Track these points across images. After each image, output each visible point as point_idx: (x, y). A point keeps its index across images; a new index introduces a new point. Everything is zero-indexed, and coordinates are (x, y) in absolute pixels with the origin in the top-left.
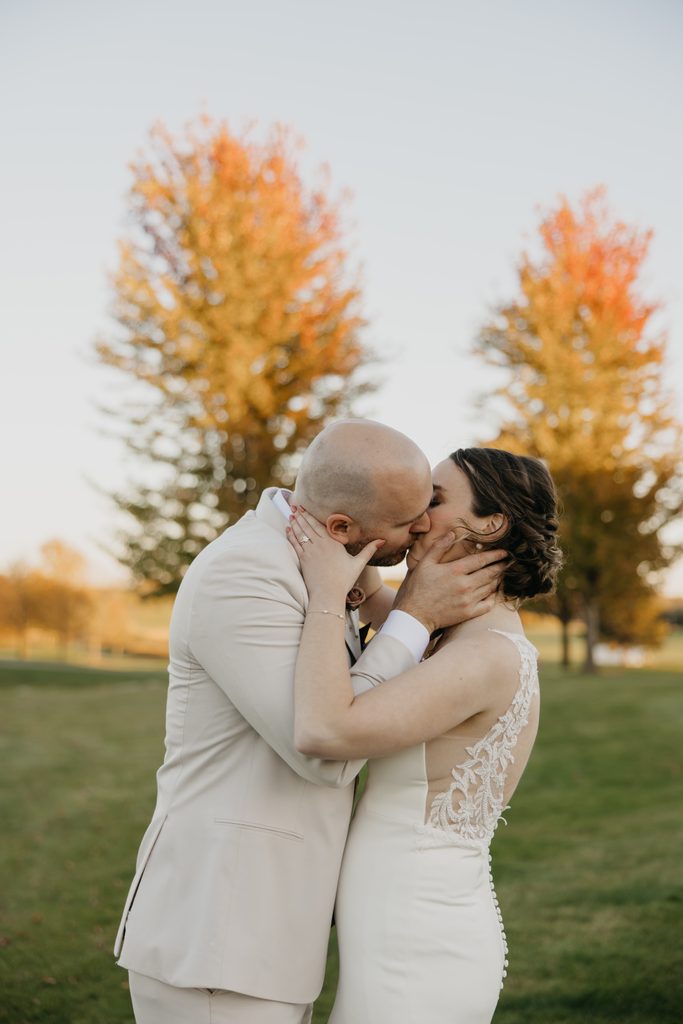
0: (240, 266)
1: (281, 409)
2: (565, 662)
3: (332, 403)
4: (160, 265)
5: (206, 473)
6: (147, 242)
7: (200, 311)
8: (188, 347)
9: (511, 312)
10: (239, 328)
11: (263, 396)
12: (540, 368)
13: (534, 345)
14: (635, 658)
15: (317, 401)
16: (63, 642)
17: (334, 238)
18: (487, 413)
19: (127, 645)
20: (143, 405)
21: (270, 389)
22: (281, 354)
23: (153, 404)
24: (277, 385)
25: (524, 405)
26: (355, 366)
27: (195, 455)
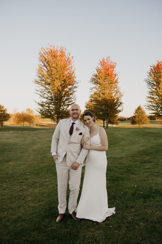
1: (63, 90)
2: (104, 126)
3: (70, 89)
4: (45, 68)
5: (52, 100)
6: (43, 65)
8: (49, 81)
9: (96, 76)
10: (56, 78)
11: (60, 88)
12: (100, 84)
13: (99, 81)
14: (114, 126)
15: (68, 89)
16: (30, 124)
17: (71, 64)
18: (93, 91)
19: (39, 124)
20: (42, 89)
21: (61, 87)
22: (63, 82)
23: (44, 89)
24: (62, 87)
25: (98, 89)
26: (74, 84)
27: (50, 97)
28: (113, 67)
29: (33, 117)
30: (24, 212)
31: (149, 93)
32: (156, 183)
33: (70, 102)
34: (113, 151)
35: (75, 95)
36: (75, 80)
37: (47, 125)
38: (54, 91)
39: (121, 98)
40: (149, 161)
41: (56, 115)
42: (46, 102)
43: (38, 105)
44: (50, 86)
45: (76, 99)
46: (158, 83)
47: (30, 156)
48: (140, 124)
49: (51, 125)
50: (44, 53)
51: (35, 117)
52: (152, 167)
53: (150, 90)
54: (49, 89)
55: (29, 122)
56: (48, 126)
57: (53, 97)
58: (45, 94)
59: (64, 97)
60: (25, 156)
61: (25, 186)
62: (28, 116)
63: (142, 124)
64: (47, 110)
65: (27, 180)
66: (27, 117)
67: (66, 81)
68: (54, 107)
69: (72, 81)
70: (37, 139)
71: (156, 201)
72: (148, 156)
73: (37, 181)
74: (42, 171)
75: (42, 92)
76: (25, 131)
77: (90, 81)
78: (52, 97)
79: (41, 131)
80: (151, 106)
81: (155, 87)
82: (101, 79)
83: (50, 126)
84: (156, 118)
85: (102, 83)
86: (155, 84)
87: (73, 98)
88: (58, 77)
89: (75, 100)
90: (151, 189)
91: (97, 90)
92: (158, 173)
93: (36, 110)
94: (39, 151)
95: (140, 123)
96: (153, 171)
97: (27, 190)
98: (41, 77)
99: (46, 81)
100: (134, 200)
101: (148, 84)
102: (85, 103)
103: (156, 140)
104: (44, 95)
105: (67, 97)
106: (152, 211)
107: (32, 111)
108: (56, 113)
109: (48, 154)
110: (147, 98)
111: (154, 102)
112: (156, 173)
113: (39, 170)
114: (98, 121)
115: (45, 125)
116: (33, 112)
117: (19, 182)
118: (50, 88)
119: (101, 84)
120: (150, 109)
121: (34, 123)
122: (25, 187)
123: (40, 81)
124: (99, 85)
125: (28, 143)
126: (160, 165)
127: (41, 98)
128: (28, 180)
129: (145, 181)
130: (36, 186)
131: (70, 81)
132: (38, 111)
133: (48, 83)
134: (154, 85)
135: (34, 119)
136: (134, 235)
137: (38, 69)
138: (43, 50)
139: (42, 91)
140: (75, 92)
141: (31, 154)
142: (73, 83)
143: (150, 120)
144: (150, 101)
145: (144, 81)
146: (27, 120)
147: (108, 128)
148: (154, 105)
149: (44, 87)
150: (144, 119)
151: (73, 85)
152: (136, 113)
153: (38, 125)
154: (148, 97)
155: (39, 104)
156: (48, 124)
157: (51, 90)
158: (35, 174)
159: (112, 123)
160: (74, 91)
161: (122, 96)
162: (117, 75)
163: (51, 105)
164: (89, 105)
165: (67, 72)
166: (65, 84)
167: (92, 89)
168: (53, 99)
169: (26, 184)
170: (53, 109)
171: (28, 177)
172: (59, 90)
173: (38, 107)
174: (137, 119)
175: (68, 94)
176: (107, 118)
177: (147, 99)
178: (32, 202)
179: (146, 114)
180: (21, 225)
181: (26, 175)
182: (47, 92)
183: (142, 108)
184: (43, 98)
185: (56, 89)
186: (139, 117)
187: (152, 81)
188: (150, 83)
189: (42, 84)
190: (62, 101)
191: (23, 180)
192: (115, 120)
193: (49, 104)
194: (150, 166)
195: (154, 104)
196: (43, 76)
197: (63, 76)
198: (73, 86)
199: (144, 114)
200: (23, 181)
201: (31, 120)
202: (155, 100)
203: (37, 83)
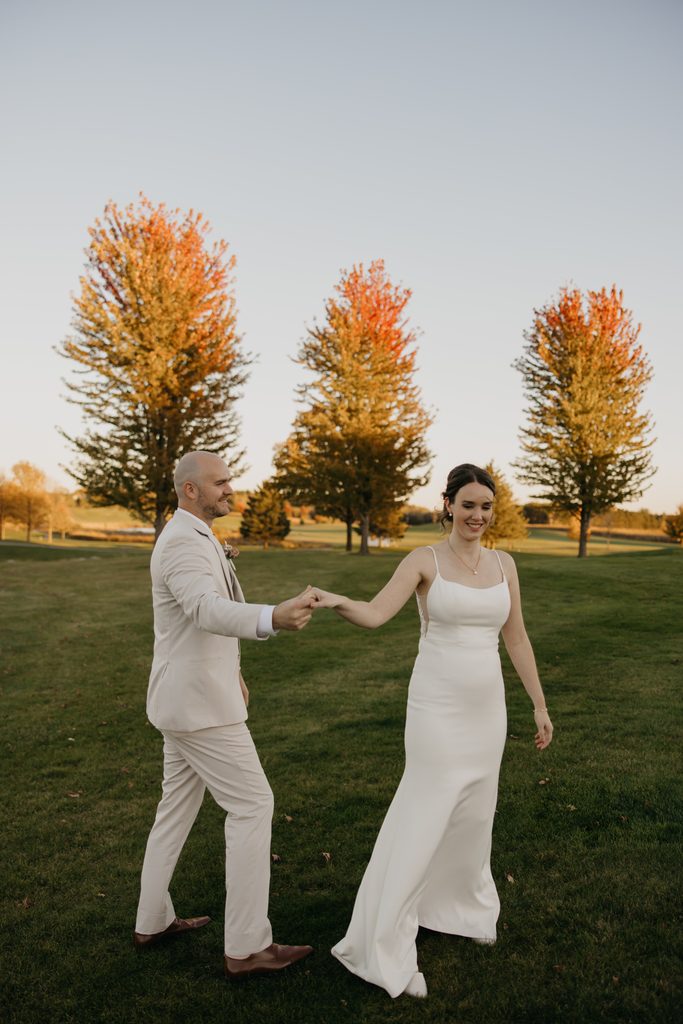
0: (160, 300)
1: (185, 391)
2: (349, 546)
3: (214, 388)
4: (109, 296)
5: (136, 429)
6: (103, 282)
7: (134, 327)
8: (126, 349)
9: (323, 337)
10: (159, 340)
11: (174, 382)
12: (340, 372)
13: (336, 358)
15: (207, 387)
16: (29, 530)
17: (221, 287)
18: (307, 397)
19: (69, 530)
20: (96, 384)
21: (178, 378)
22: (184, 357)
23: (102, 385)
24: (182, 376)
25: (330, 393)
26: (230, 366)
27: (129, 417)
29: (40, 502)
30: (103, 895)
31: (530, 416)
32: (616, 771)
33: (212, 440)
34: (408, 647)
35: (234, 415)
36: (238, 351)
37: (103, 536)
38: (147, 394)
39: (423, 430)
40: (564, 684)
41: (153, 495)
42: (112, 436)
43: (77, 449)
44: (129, 370)
45: (239, 427)
46: (567, 375)
47: (59, 664)
48: (491, 537)
49: (121, 537)
50: (113, 230)
51: (49, 501)
52: (584, 709)
53: (533, 405)
54: (125, 384)
55: (23, 521)
56: (105, 540)
57: (144, 417)
58: (106, 403)
59: (191, 418)
60: (34, 665)
61: (74, 788)
62: (21, 494)
63: (496, 538)
64: (116, 470)
65: (76, 766)
66: (14, 499)
67: (200, 350)
68: (143, 458)
69: (225, 354)
70: (72, 594)
71: (636, 838)
72: (556, 665)
73: (123, 769)
74: (131, 729)
75: (96, 396)
76: (11, 561)
77: (297, 359)
78: (139, 417)
79: (82, 559)
80: (537, 465)
81: (554, 393)
82: (343, 349)
83: (116, 540)
84: (550, 515)
85: (348, 369)
86: (554, 379)
87: (228, 427)
88: (166, 333)
89: (233, 433)
90: (603, 791)
91: (326, 396)
92: (614, 730)
93: (67, 470)
94: (92, 645)
95: (491, 533)
96: (591, 723)
97: (86, 807)
98: (93, 333)
99: (114, 349)
100: (549, 836)
101: (528, 379)
102: (274, 449)
103: (569, 602)
104: (103, 408)
105: (199, 420)
106: (631, 877)
107: (38, 476)
108: (153, 486)
109: (137, 657)
110: (524, 437)
111: (549, 452)
112: (607, 730)
113: (118, 726)
114: (317, 522)
115: (94, 535)
116: (44, 477)
117: (43, 776)
118: (129, 381)
119: (343, 370)
120: (534, 478)
121: (46, 524)
122: (78, 795)
123: (88, 350)
124: (334, 376)
125: (35, 610)
126: (610, 700)
127: (88, 419)
128: (79, 765)
129: (571, 761)
130: (125, 790)
131: (214, 355)
132: (74, 476)
133: (122, 358)
134: (551, 386)
135: (46, 507)
136: (585, 967)
137: (78, 294)
138: (110, 215)
139: (96, 392)
140: (234, 399)
141: (62, 657)
142: (229, 362)
143: (530, 522)
144: (535, 445)
145: (512, 366)
146: (15, 512)
147: (367, 551)
148: (551, 462)
149: (104, 373)
150: (507, 518)
151: (228, 369)
153: (64, 536)
154: (526, 432)
155: (80, 445)
156: (108, 533)
157: (135, 387)
158: (103, 741)
159: (377, 531)
160: (231, 394)
161: (429, 423)
163: (132, 453)
164: (289, 456)
165: (205, 317)
166: (194, 365)
167: (304, 389)
168: (143, 425)
169: (77, 784)
170: (140, 467)
171: (77, 753)
172: (166, 390)
173: (77, 458)
175: (206, 408)
176: (363, 510)
177: (523, 439)
178: (125, 855)
179: (512, 499)
180: (109, 951)
181: (67, 746)
182: (115, 395)
183: (499, 475)
184: (98, 420)
185: (156, 383)
187: (541, 369)
188: (532, 377)
189: (98, 363)
190: (181, 435)
191: (59, 765)
192: (390, 519)
193: (125, 448)
194: (574, 704)
195: (549, 459)
196: (101, 326)
197: (188, 332)
198: (229, 376)
199: (505, 498)
200: (57, 769)
201: (35, 512)
202: (552, 446)
203: (72, 356)
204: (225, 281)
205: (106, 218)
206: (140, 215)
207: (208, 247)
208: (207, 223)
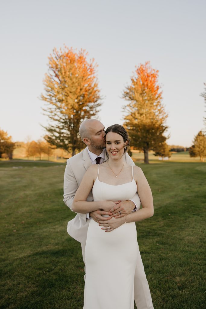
1: (81, 109)
3: (91, 108)
4: (57, 79)
5: (65, 123)
6: (54, 74)
7: (63, 89)
8: (60, 96)
9: (130, 89)
10: (71, 92)
11: (76, 107)
12: (137, 101)
14: (166, 159)
15: (89, 108)
16: (49, 156)
17: (93, 74)
18: (126, 110)
20: (52, 109)
21: (78, 105)
22: (80, 98)
23: (54, 108)
24: (80, 104)
25: (133, 108)
26: (97, 100)
27: (63, 119)
28: (154, 76)
35: (98, 117)
36: (99, 95)
39: (165, 120)
41: (71, 145)
42: (57, 125)
43: (46, 130)
48: (202, 156)
50: (56, 57)
54: (61, 108)
55: (47, 154)
57: (68, 119)
58: (55, 115)
59: (83, 118)
63: (204, 156)
66: (44, 147)
67: (86, 96)
68: (68, 133)
75: (52, 112)
77: (122, 97)
78: (66, 119)
88: (73, 90)
98: (50, 91)
99: (57, 97)
108: (72, 142)
123: (49, 97)
124: (135, 102)
127: (50, 120)
131: (91, 97)
133: (60, 99)
138: (55, 52)
140: (98, 111)
149: (54, 105)
152: (195, 141)
153: (62, 158)
160: (97, 110)
162: (159, 87)
167: (125, 107)
168: (67, 122)
172: (74, 109)
174: (197, 149)
182: (58, 112)
185: (70, 107)
186: (199, 147)
189: (52, 101)
192: (165, 150)
193: (61, 129)
196: (53, 89)
197: (81, 89)
198: (96, 103)
203: (43, 100)
204: (94, 72)
205: (54, 54)
206: (65, 51)
207: (88, 60)
208: (87, 53)
